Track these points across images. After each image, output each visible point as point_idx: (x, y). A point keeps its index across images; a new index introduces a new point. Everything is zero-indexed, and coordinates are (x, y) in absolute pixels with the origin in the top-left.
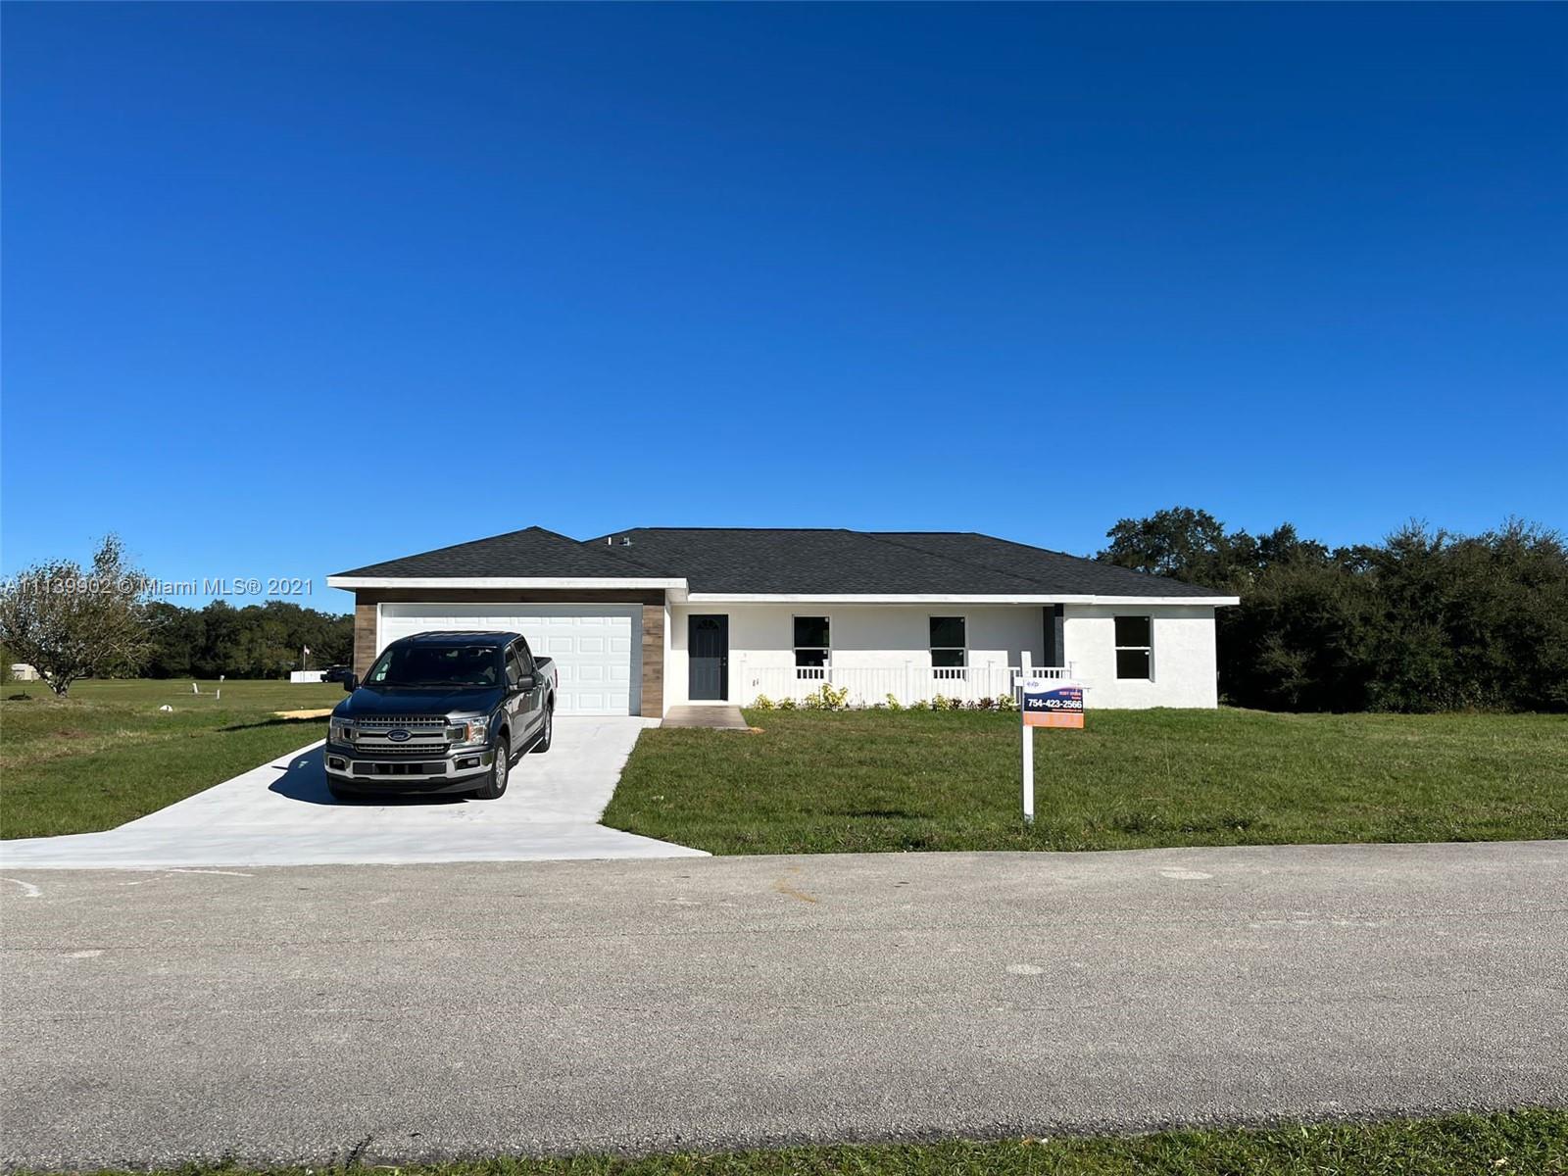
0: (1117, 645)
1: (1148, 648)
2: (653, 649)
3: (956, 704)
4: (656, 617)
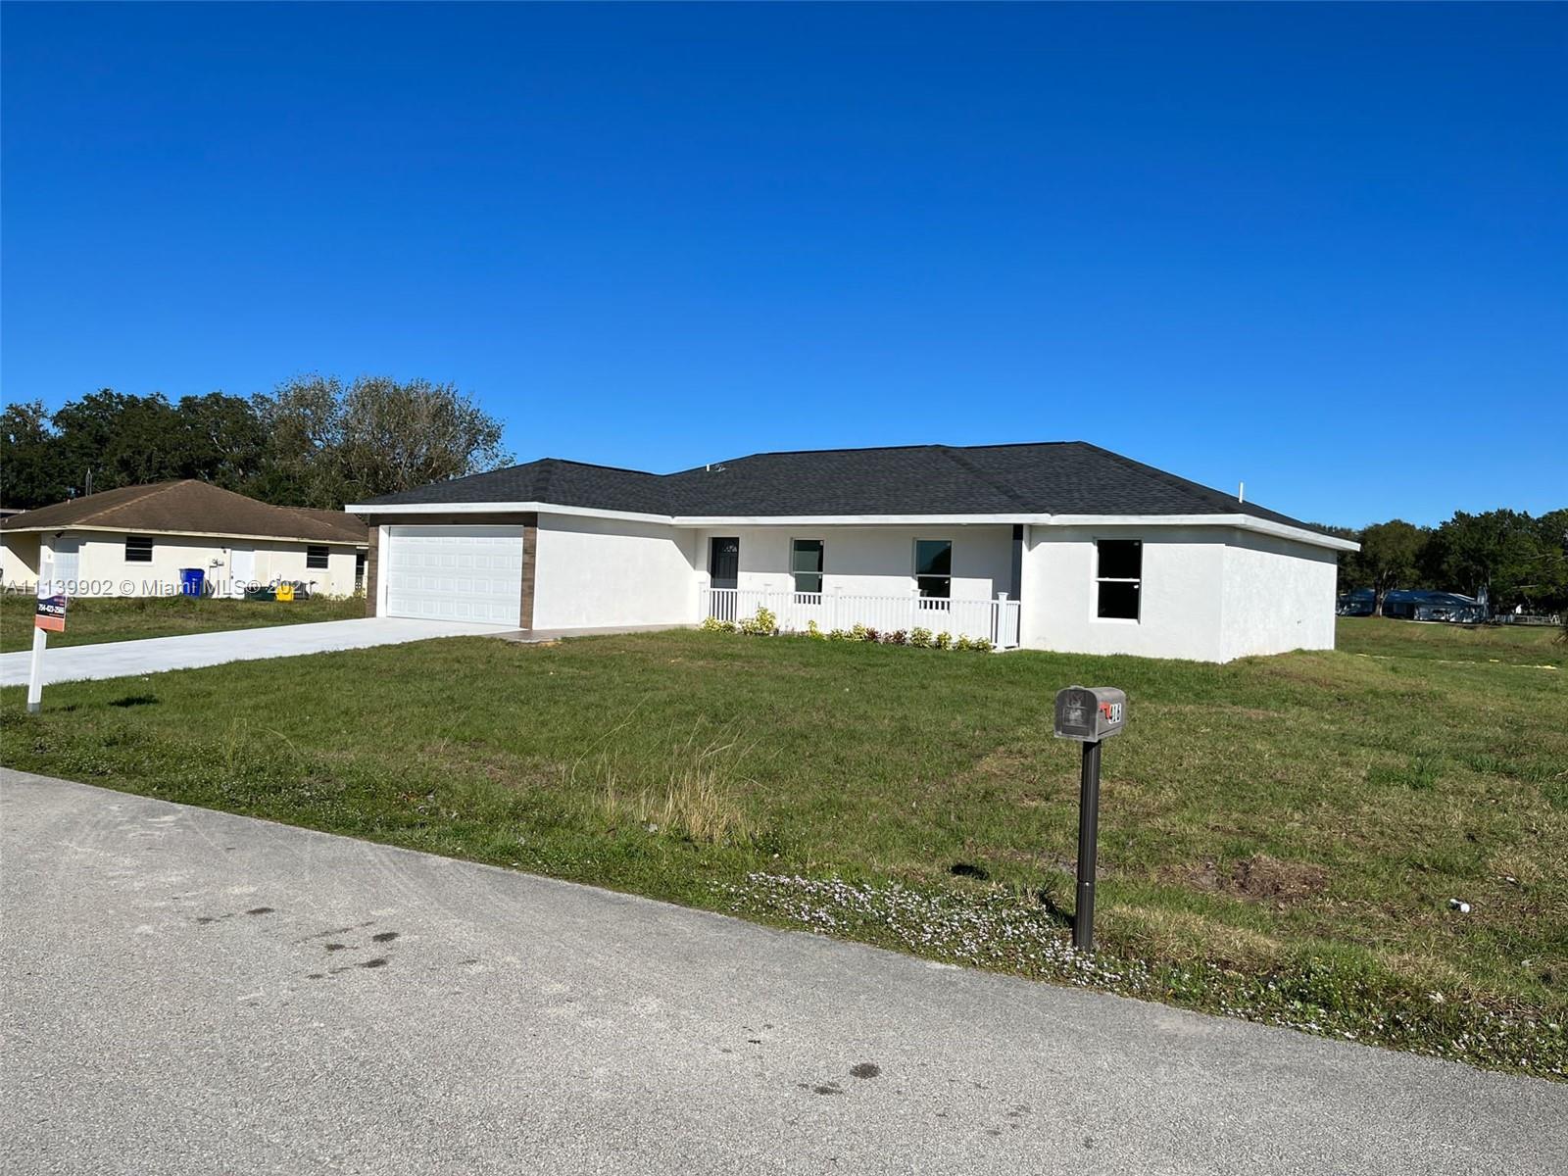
0: (1100, 576)
1: (1137, 580)
2: (529, 567)
3: (873, 635)
4: (531, 538)
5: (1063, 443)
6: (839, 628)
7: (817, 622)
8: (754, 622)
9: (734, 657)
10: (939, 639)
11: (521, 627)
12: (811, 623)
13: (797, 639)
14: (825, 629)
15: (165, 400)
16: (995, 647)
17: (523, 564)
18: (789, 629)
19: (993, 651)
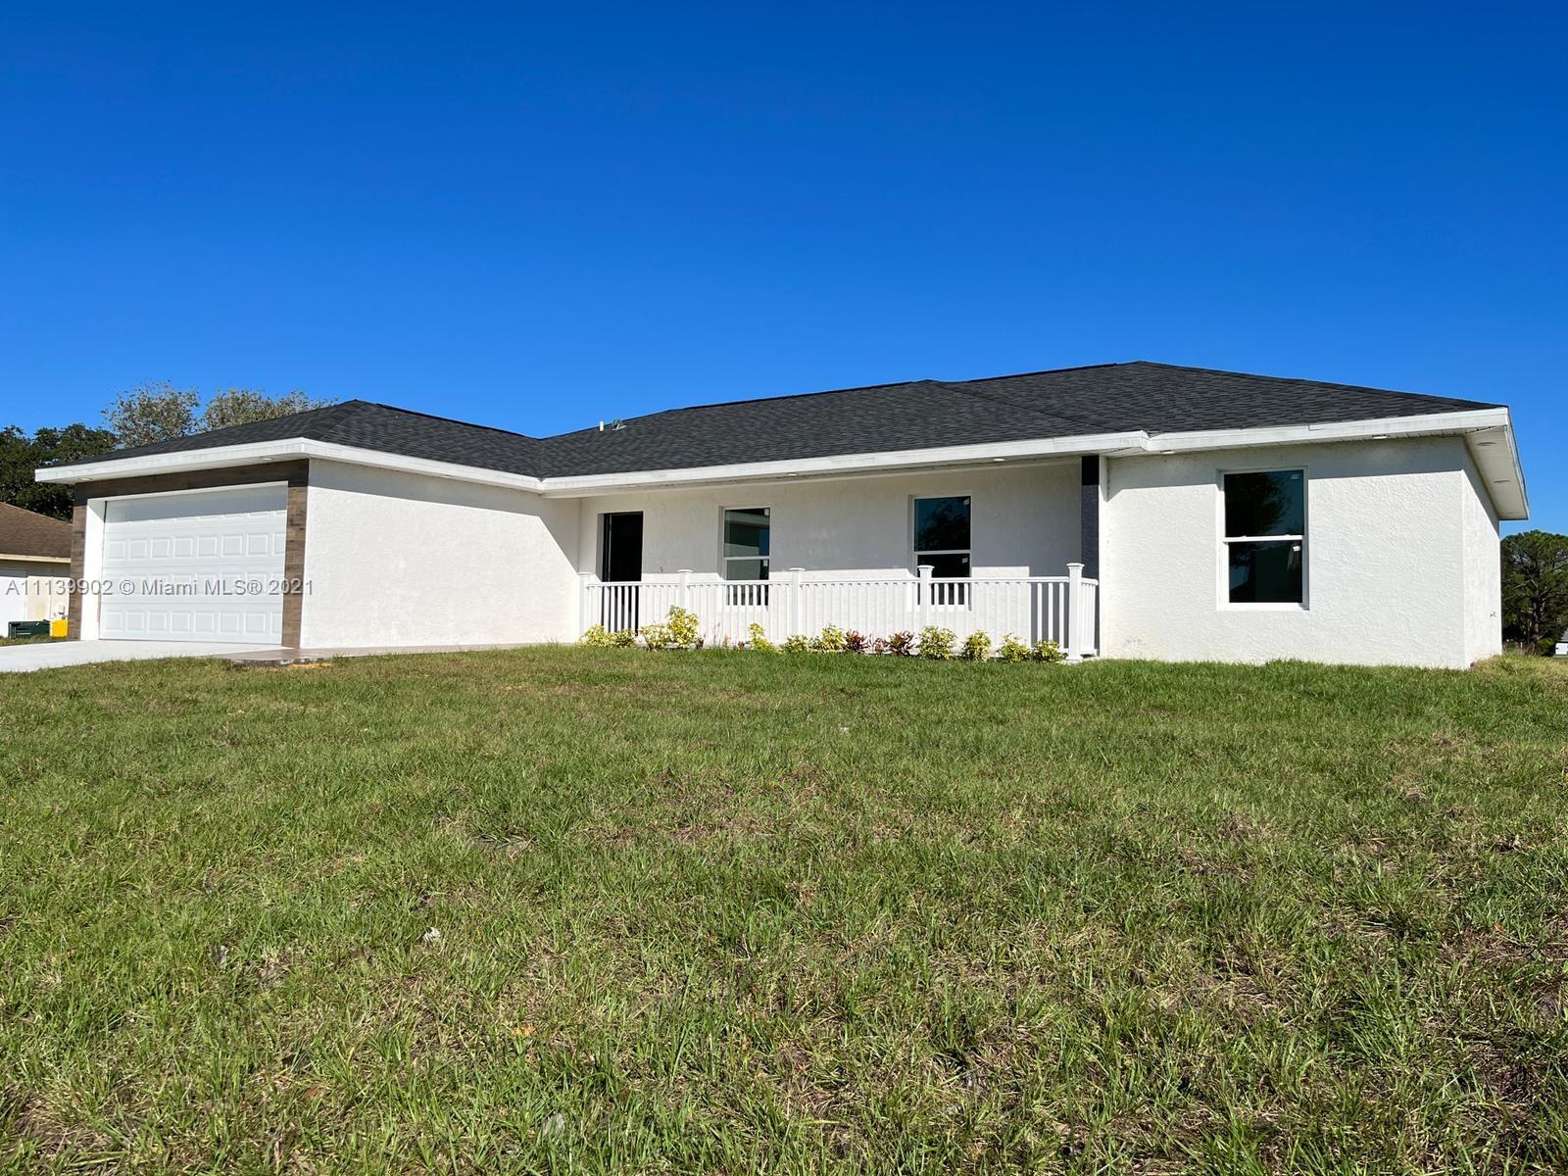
0: (1230, 534)
1: (1299, 537)
2: (295, 547)
3: (855, 643)
4: (300, 500)
5: (1115, 364)
6: (800, 633)
7: (763, 625)
8: (665, 630)
9: (620, 679)
10: (971, 644)
11: (283, 644)
12: (755, 627)
13: (733, 653)
14: (776, 639)
15: (21, 433)
16: (1066, 655)
17: (288, 542)
18: (720, 642)
19: (1063, 662)
